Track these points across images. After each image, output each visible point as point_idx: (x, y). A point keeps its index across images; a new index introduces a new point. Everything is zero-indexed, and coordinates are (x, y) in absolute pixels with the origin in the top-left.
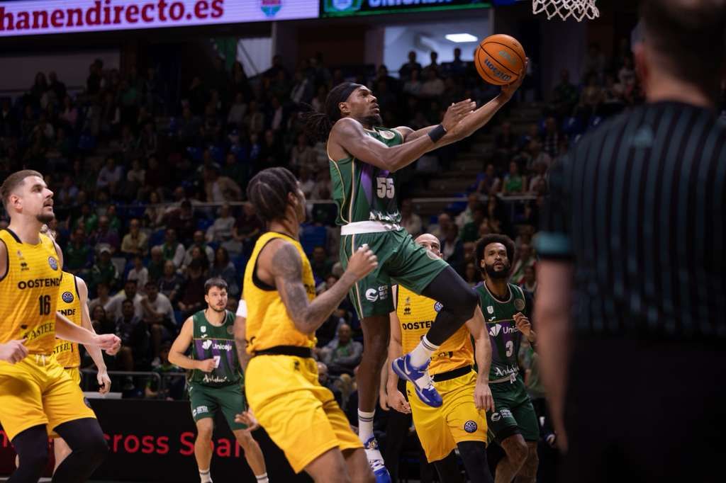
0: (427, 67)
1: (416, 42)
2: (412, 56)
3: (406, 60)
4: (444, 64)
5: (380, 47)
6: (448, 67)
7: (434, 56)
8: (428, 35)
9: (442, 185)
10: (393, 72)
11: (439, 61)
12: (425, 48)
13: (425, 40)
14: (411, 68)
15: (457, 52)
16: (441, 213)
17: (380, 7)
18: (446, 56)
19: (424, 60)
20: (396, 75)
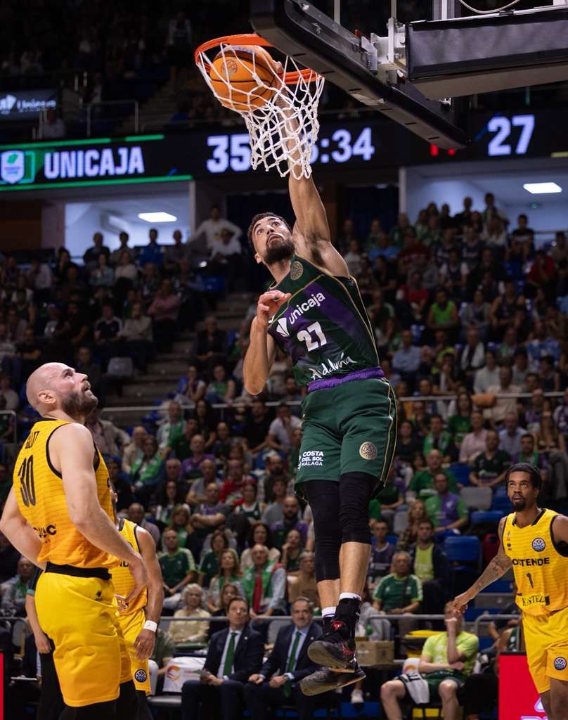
0: (116, 251)
1: (104, 221)
2: (98, 238)
3: (91, 244)
4: (137, 248)
5: (60, 228)
6: (142, 252)
7: (124, 237)
8: (117, 214)
9: (138, 391)
10: (78, 257)
11: (131, 244)
12: (112, 229)
13: (114, 220)
14: (98, 252)
15: (154, 234)
16: (137, 426)
17: (59, 179)
18: (139, 239)
19: (113, 243)
20: (80, 262)
